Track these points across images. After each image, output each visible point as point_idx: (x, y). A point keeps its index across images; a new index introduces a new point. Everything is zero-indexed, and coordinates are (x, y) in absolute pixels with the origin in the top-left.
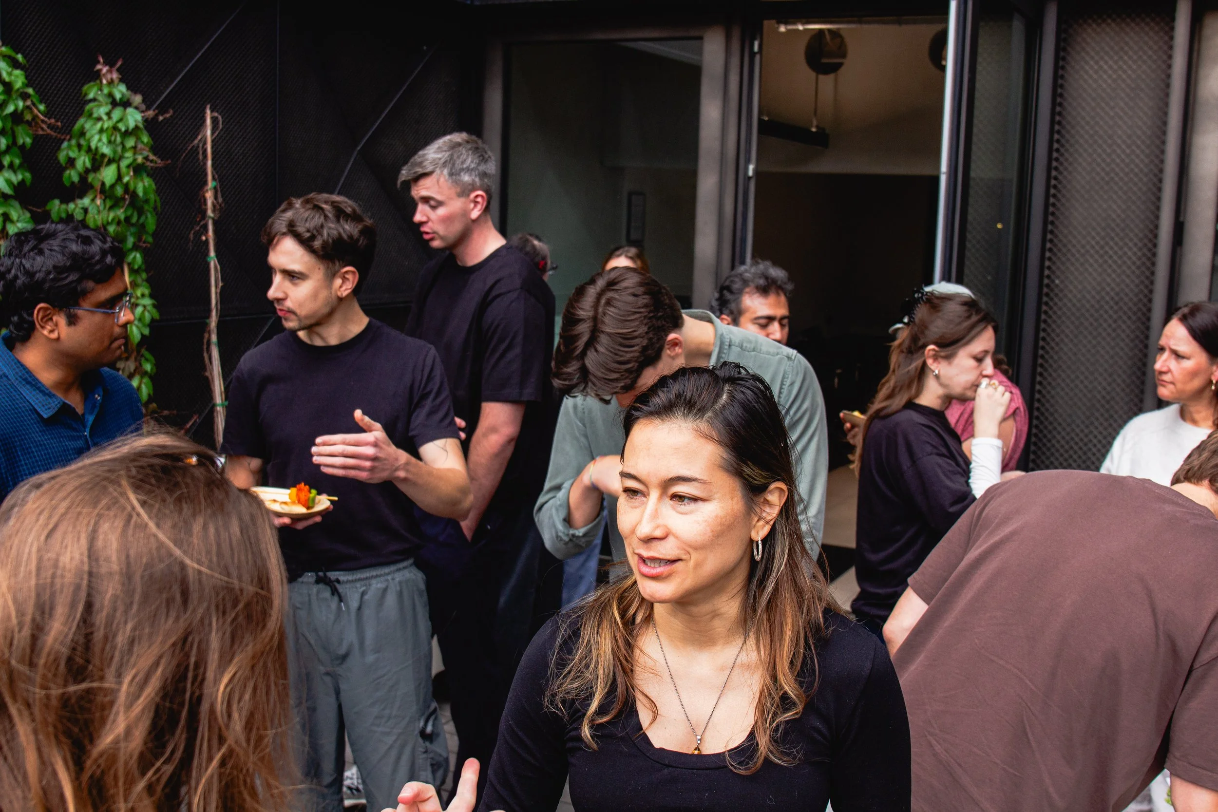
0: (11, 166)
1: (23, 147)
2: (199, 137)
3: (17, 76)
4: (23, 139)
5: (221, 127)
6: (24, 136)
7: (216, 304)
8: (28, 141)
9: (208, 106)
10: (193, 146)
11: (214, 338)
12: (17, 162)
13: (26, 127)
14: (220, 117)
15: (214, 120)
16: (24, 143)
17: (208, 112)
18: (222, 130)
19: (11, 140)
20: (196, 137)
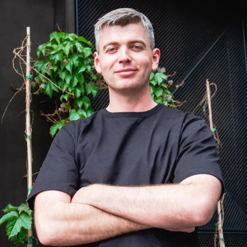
0: (83, 107)
1: (90, 96)
2: (203, 101)
3: (87, 50)
4: (91, 90)
5: (216, 90)
6: (92, 89)
7: (221, 211)
8: (95, 92)
9: (207, 80)
10: (199, 106)
11: (221, 236)
12: (87, 105)
13: (93, 83)
14: (215, 84)
15: (212, 88)
16: (91, 93)
17: (208, 82)
18: (217, 91)
19: (83, 91)
20: (200, 100)
